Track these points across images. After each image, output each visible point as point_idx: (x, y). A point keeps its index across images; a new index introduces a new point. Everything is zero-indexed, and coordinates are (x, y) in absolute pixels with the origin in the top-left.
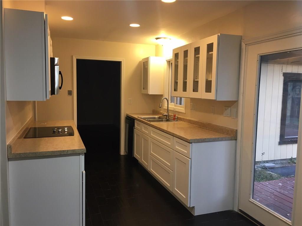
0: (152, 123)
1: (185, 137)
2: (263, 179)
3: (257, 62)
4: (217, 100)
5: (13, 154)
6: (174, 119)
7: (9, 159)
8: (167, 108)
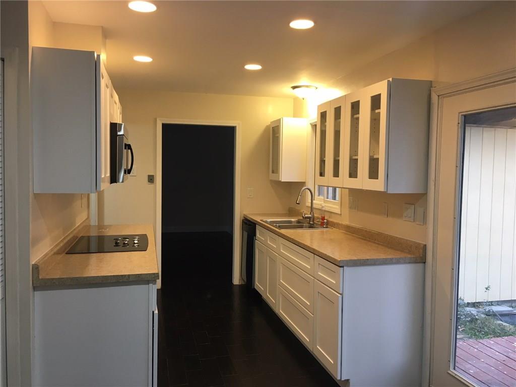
0: (283, 231)
1: (333, 257)
2: (488, 335)
3: (458, 126)
4: (388, 193)
5: (42, 279)
6: (322, 225)
7: (35, 288)
8: (310, 205)
